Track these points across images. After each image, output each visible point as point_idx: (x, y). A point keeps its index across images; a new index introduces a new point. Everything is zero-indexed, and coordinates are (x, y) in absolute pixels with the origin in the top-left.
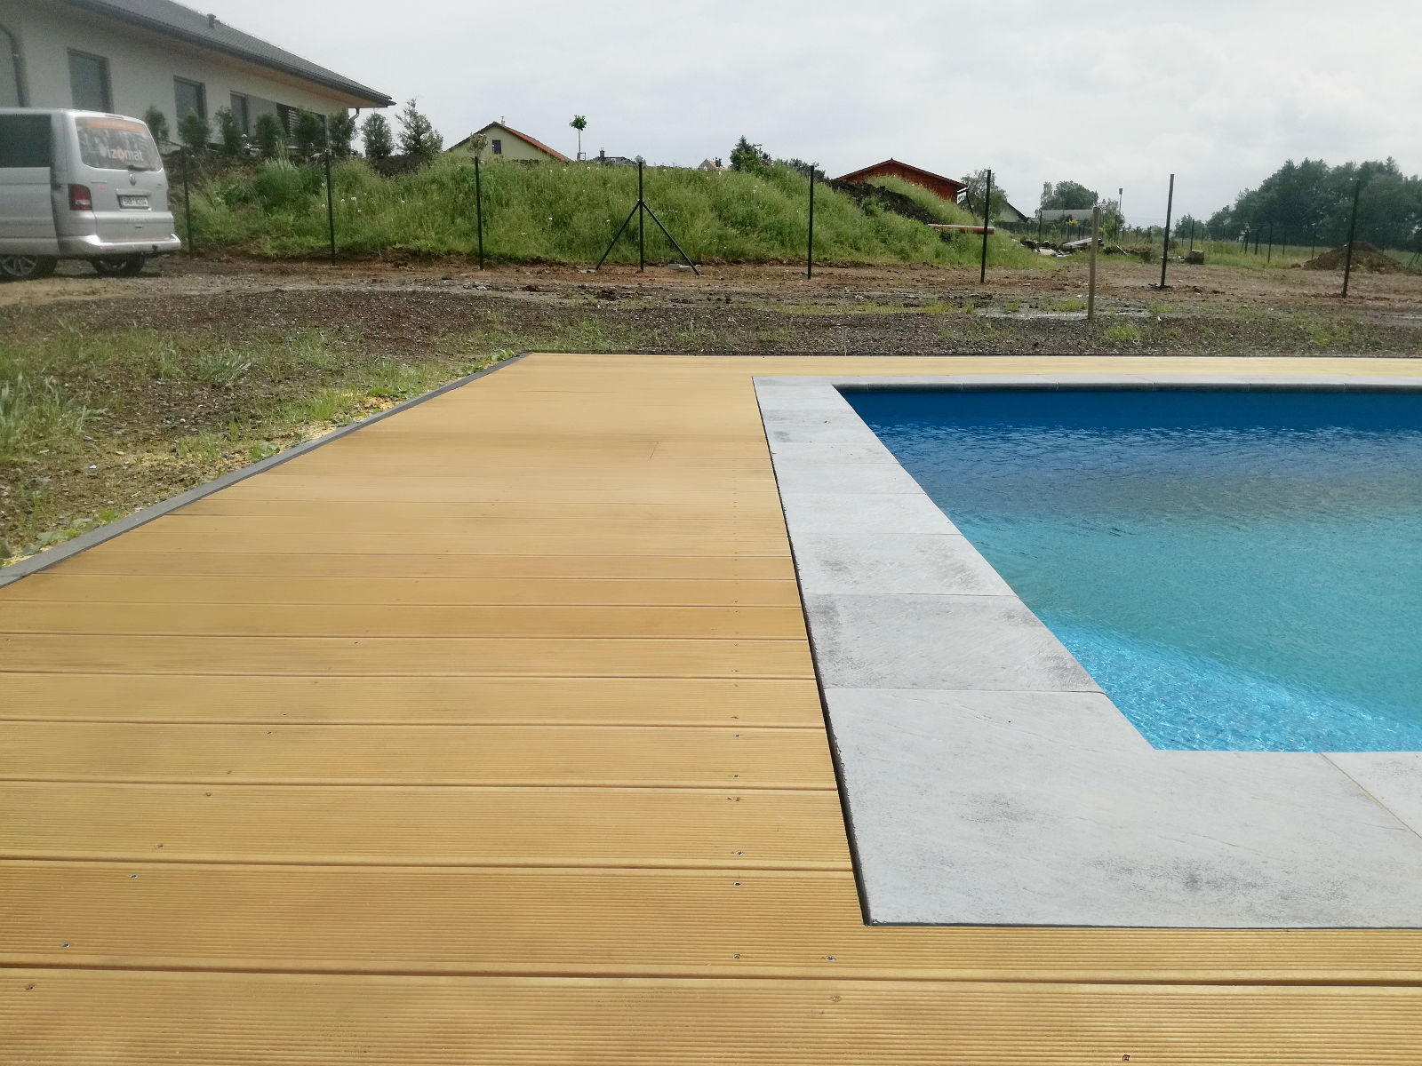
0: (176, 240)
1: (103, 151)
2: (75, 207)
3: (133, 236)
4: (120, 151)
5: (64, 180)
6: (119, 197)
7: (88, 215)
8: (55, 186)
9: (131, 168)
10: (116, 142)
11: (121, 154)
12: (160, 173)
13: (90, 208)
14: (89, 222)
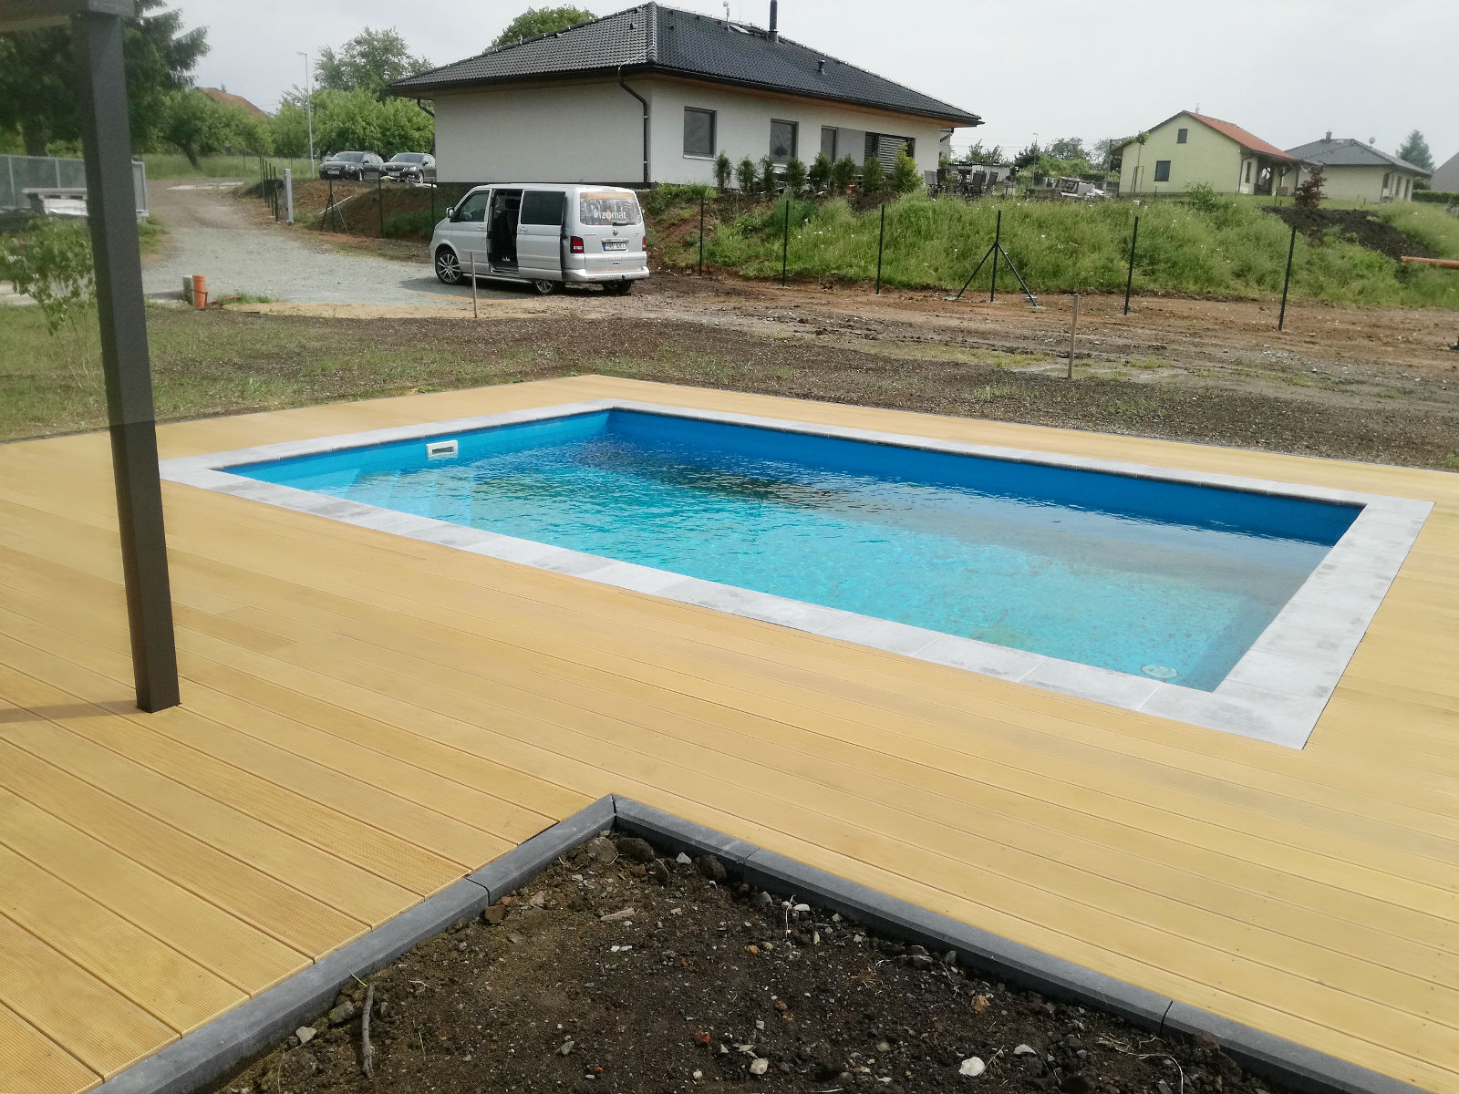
0: (646, 271)
1: (596, 214)
2: (573, 251)
3: (611, 269)
4: (608, 213)
5: (569, 233)
6: (604, 244)
7: (579, 256)
8: (563, 237)
9: (615, 224)
10: (606, 207)
11: (608, 215)
12: (639, 228)
13: (582, 251)
14: (579, 261)
